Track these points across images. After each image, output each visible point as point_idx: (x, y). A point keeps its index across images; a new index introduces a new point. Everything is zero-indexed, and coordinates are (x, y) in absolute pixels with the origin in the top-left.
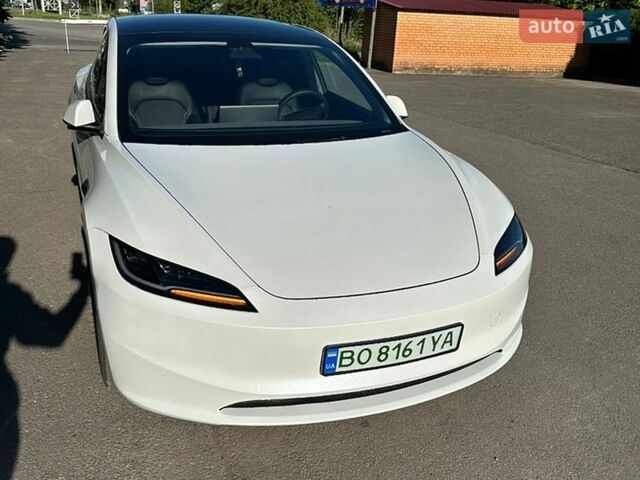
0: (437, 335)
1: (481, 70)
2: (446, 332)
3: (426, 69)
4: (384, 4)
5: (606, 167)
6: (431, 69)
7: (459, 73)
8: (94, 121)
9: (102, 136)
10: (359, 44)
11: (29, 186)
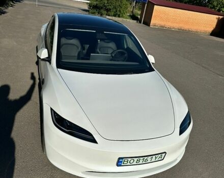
0: (157, 156)
1: (181, 29)
2: (160, 155)
3: (162, 27)
4: (150, 2)
5: (221, 77)
6: (163, 27)
7: (173, 29)
8: (47, 56)
9: (50, 63)
10: (139, 12)
11: (21, 64)
